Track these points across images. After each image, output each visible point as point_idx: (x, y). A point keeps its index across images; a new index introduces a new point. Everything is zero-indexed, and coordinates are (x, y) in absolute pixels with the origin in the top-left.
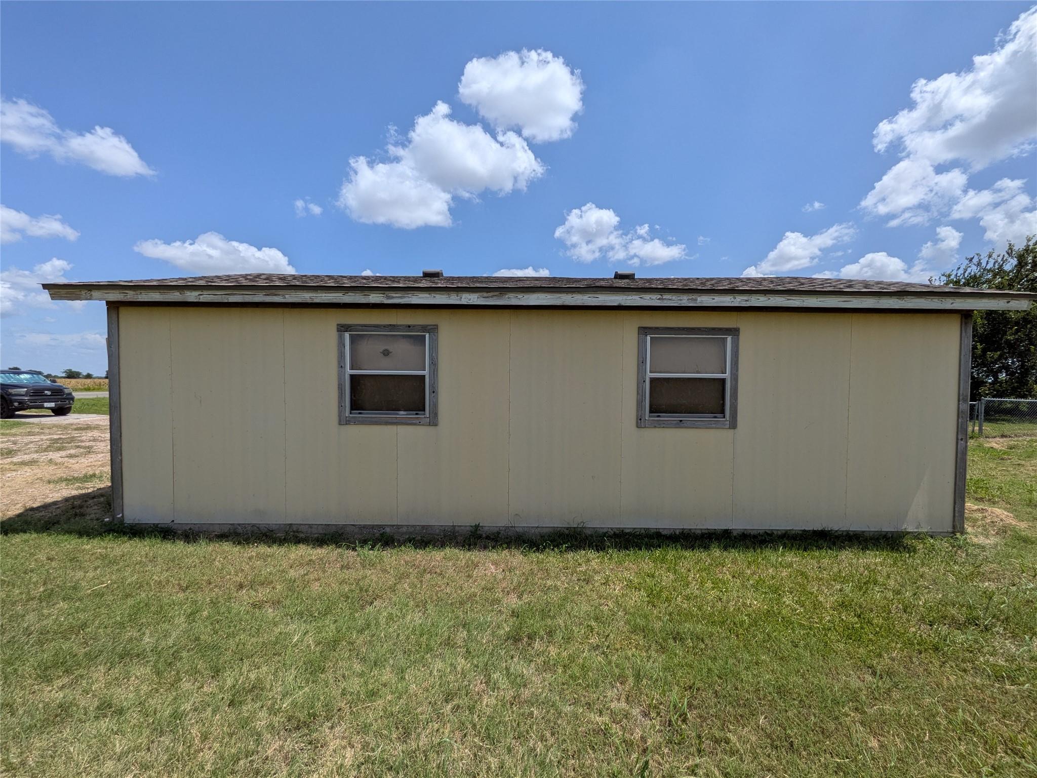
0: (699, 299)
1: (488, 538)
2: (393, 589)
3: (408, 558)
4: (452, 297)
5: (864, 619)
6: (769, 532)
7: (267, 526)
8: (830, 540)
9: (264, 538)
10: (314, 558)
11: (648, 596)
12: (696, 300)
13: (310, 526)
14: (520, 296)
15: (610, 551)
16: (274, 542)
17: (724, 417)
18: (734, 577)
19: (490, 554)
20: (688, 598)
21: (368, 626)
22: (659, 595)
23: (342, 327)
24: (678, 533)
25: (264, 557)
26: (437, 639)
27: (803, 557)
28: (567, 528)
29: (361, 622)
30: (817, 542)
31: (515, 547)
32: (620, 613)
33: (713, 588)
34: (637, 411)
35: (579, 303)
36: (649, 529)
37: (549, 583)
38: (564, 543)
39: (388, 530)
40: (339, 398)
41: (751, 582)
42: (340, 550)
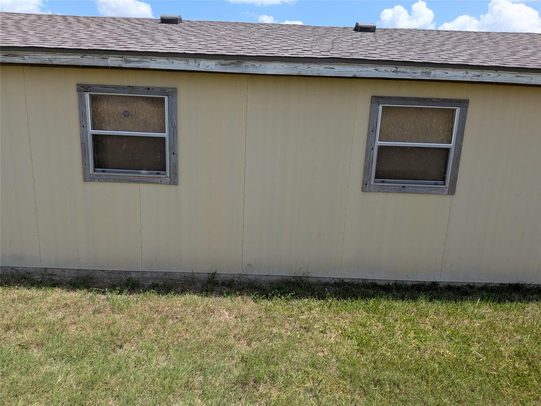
0: (433, 73)
1: (223, 284)
2: (139, 333)
3: (152, 304)
4: (190, 63)
5: (533, 366)
6: (471, 284)
7: (25, 269)
8: (522, 292)
9: (23, 280)
10: (68, 302)
11: (358, 345)
12: (430, 73)
13: (63, 270)
14: (257, 64)
15: (330, 301)
16: (33, 285)
17: (444, 184)
18: (433, 327)
19: (225, 300)
20: (392, 347)
21: (120, 369)
22: (367, 345)
23: (82, 87)
24: (391, 284)
25: (26, 300)
26: (178, 382)
27: (496, 310)
28: (294, 277)
29: (113, 365)
30: (511, 294)
31: (248, 294)
32: (332, 360)
33: (415, 338)
34: (364, 177)
35: (315, 73)
36: (366, 280)
37: (275, 330)
38: (290, 292)
39: (134, 275)
40: (82, 156)
41: (448, 333)
42: (90, 294)
